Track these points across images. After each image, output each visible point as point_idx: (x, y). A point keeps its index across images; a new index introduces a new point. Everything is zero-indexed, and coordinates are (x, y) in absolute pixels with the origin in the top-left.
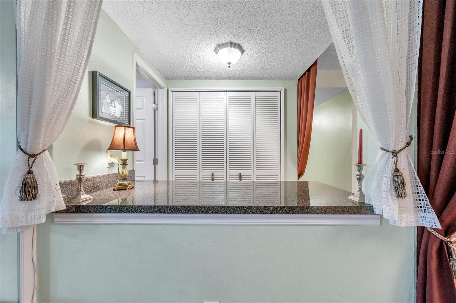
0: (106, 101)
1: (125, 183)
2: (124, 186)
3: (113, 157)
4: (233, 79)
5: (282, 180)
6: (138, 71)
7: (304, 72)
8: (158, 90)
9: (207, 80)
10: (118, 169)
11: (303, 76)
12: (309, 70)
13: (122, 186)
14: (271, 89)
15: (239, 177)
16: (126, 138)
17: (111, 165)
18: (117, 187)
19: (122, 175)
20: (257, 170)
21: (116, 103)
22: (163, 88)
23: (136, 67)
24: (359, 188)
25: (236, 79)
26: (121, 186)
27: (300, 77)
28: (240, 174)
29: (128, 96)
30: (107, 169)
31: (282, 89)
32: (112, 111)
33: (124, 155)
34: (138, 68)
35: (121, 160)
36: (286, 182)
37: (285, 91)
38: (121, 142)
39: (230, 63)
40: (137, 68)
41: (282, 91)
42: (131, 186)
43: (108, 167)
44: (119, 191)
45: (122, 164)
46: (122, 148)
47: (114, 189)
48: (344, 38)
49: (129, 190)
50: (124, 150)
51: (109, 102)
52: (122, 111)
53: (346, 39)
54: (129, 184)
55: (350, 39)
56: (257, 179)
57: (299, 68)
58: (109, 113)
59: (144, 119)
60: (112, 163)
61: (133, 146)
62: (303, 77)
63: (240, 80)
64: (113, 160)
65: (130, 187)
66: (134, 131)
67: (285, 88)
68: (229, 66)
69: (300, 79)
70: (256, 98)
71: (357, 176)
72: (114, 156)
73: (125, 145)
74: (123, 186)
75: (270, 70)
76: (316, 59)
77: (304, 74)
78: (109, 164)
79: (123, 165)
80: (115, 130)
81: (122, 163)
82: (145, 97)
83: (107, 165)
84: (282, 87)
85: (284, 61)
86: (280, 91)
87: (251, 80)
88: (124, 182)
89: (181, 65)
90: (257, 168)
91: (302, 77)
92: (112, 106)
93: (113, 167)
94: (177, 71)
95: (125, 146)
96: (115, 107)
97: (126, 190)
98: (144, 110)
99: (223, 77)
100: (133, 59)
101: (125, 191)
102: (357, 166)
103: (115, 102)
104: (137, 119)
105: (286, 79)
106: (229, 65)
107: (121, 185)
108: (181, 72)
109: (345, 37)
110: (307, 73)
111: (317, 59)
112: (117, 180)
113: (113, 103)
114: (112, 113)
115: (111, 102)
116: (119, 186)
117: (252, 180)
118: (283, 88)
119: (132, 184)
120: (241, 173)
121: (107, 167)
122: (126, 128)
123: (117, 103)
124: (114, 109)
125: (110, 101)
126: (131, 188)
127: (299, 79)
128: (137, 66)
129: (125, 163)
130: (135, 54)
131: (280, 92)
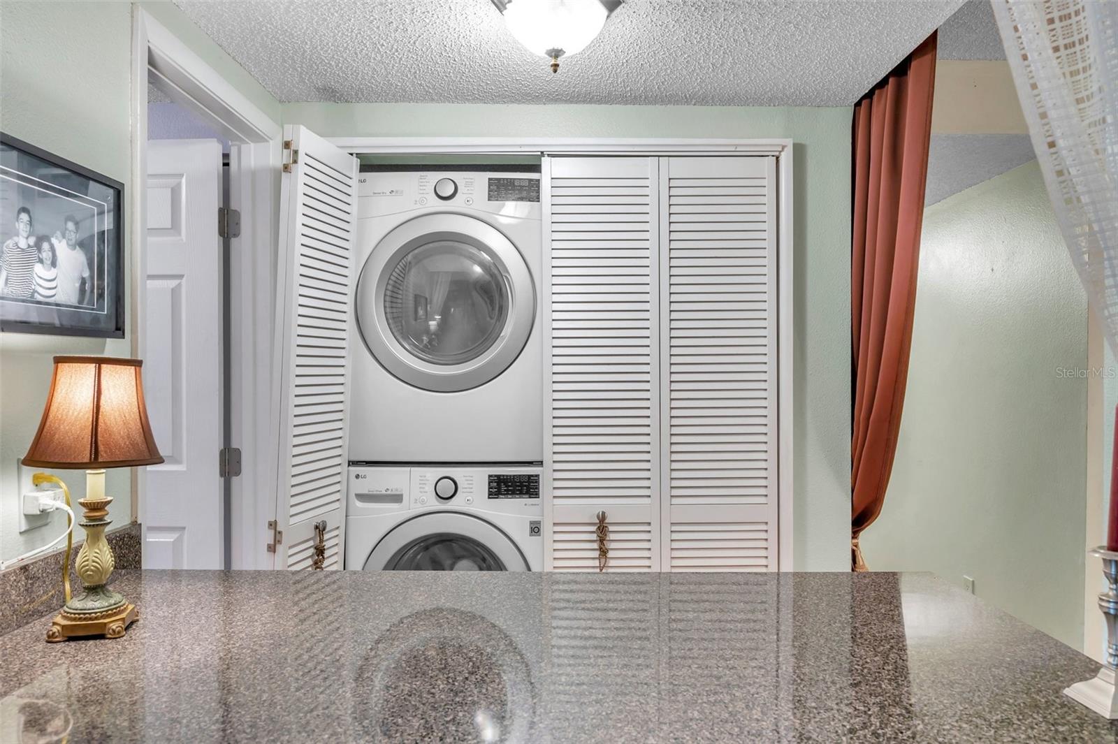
0: (17, 244)
1: (97, 604)
2: (96, 618)
3: (45, 485)
4: (571, 102)
5: (781, 571)
6: (153, 79)
7: (880, 78)
8: (244, 147)
9: (456, 104)
10: (67, 537)
11: (877, 92)
12: (901, 71)
13: (85, 619)
14: (736, 146)
15: (594, 528)
16: (101, 409)
17: (38, 521)
18: (63, 627)
19: (87, 571)
20: (675, 501)
21: (61, 247)
22: (267, 141)
23: (147, 66)
24: (1111, 655)
25: (584, 102)
26: (80, 619)
27: (860, 96)
28: (602, 518)
29: (112, 206)
30: (21, 539)
31: (784, 147)
32: (41, 282)
33: (96, 483)
34: (153, 70)
35: (82, 504)
36: (801, 579)
37: (799, 152)
38: (82, 429)
39: (556, 53)
40: (149, 69)
41: (782, 153)
42: (123, 619)
43: (23, 530)
44: (73, 644)
45: (84, 521)
46: (86, 460)
47: (49, 637)
48: (1051, 21)
49: (116, 636)
50: (95, 462)
51: (29, 246)
52: (86, 274)
53: (1057, 24)
54: (114, 611)
55: (1074, 27)
56: (676, 563)
57: (856, 60)
58: (27, 294)
59: (181, 277)
60: (43, 511)
61: (134, 445)
62: (875, 98)
63: (603, 106)
64: (49, 499)
65: (120, 623)
66: (138, 376)
67: (796, 142)
68: (556, 66)
69: (863, 102)
70: (673, 183)
71: (1104, 604)
72: (50, 482)
73: (99, 443)
74: (91, 619)
75: (732, 68)
76: (931, 32)
77: (882, 84)
78: (26, 516)
79: (92, 528)
80: (56, 374)
81: (87, 517)
82: (184, 180)
83: (20, 523)
84: (786, 137)
85: (793, 35)
86: (777, 154)
87: (650, 103)
88: (95, 604)
89: (346, 48)
90: (675, 492)
91: (869, 95)
92: (41, 261)
93: (46, 525)
94: (326, 70)
95: (101, 448)
96: (54, 264)
97: (102, 637)
98: (180, 234)
99: (528, 94)
100: (132, 38)
101: (98, 642)
102: (1104, 560)
103: (54, 240)
104: (151, 277)
105: (804, 104)
106: (553, 62)
107: (83, 615)
108: (343, 72)
109: (1056, 15)
110: (891, 80)
111: (936, 32)
112: (63, 582)
113: (46, 246)
114: (42, 293)
115: (38, 246)
116: (75, 619)
117: (656, 569)
118: (789, 143)
119: (131, 607)
120: (603, 513)
121: (21, 533)
122: (104, 366)
123: (64, 242)
124: (51, 274)
125: (32, 241)
126: (127, 629)
127: (858, 104)
128: (152, 61)
129: (101, 519)
130: (143, 16)
131: (777, 158)
